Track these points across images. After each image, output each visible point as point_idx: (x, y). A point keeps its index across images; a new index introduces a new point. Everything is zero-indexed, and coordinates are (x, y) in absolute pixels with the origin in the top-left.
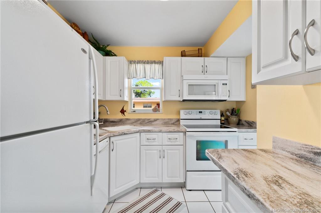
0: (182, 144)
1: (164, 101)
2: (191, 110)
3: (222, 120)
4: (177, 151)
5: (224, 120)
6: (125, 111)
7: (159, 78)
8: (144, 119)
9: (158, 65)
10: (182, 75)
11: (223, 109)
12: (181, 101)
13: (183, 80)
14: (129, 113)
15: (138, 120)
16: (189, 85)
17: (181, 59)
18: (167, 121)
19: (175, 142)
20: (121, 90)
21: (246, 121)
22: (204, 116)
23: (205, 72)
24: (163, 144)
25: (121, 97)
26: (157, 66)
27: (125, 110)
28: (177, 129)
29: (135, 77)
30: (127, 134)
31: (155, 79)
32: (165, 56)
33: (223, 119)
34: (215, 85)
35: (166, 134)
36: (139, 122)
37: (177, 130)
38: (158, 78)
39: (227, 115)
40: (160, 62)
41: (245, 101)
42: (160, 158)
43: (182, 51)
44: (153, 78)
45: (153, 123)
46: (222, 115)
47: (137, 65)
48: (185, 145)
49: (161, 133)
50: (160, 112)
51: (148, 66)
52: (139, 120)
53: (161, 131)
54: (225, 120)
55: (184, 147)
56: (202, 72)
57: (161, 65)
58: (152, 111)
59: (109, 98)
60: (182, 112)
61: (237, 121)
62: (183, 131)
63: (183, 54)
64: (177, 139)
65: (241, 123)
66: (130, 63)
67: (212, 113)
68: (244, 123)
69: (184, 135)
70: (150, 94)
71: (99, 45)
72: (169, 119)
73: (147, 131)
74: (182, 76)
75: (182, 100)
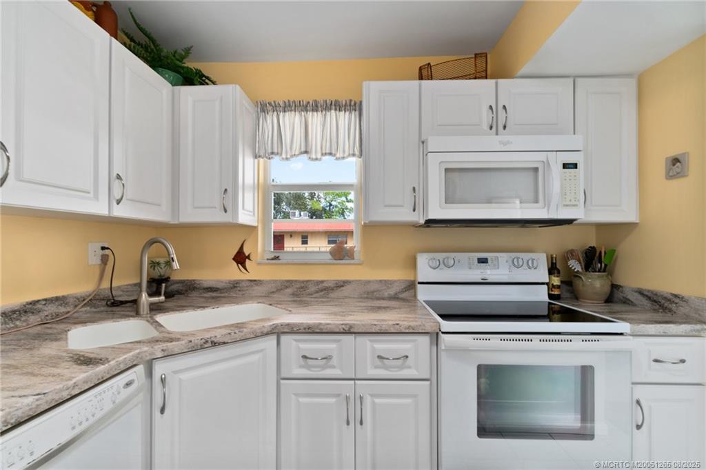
0: (427, 376)
1: (365, 226)
2: (453, 255)
3: (553, 286)
4: (409, 401)
5: (558, 287)
6: (248, 257)
7: (349, 155)
8: (303, 282)
9: (347, 113)
10: (423, 140)
11: (556, 251)
12: (421, 226)
13: (425, 155)
14: (259, 264)
15: (287, 284)
16: (447, 170)
17: (420, 86)
18: (375, 287)
19: (401, 368)
20: (226, 190)
21: (641, 292)
22: (495, 272)
23: (501, 127)
24: (358, 377)
25: (226, 211)
26: (344, 118)
27: (247, 255)
28: (406, 324)
29: (275, 151)
30: (224, 343)
31: (337, 159)
32: (366, 80)
33: (556, 281)
34: (536, 169)
35: (371, 341)
36: (289, 291)
37: (409, 327)
38: (347, 154)
39: (570, 271)
40: (353, 103)
41: (637, 223)
42: (348, 423)
43: (420, 67)
44: (330, 154)
45: (331, 295)
46: (552, 270)
47: (284, 116)
48: (434, 380)
49: (352, 337)
50: (353, 259)
51: (315, 119)
52: (289, 283)
53: (352, 330)
54: (565, 287)
55: (431, 385)
56: (491, 128)
57: (354, 115)
58: (330, 257)
59: (189, 215)
60: (423, 260)
61: (607, 289)
62: (428, 329)
63: (425, 73)
64: (407, 357)
65: (618, 295)
66: (263, 110)
67: (521, 263)
68: (633, 297)
69: (431, 344)
70: (343, 214)
71: (157, 50)
72: (381, 281)
73: (302, 330)
74: (423, 143)
75: (422, 221)
